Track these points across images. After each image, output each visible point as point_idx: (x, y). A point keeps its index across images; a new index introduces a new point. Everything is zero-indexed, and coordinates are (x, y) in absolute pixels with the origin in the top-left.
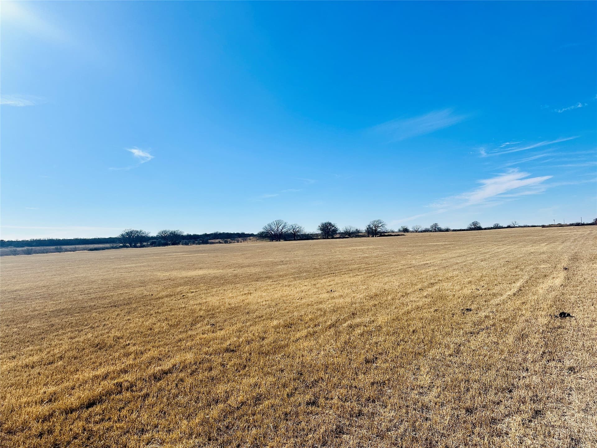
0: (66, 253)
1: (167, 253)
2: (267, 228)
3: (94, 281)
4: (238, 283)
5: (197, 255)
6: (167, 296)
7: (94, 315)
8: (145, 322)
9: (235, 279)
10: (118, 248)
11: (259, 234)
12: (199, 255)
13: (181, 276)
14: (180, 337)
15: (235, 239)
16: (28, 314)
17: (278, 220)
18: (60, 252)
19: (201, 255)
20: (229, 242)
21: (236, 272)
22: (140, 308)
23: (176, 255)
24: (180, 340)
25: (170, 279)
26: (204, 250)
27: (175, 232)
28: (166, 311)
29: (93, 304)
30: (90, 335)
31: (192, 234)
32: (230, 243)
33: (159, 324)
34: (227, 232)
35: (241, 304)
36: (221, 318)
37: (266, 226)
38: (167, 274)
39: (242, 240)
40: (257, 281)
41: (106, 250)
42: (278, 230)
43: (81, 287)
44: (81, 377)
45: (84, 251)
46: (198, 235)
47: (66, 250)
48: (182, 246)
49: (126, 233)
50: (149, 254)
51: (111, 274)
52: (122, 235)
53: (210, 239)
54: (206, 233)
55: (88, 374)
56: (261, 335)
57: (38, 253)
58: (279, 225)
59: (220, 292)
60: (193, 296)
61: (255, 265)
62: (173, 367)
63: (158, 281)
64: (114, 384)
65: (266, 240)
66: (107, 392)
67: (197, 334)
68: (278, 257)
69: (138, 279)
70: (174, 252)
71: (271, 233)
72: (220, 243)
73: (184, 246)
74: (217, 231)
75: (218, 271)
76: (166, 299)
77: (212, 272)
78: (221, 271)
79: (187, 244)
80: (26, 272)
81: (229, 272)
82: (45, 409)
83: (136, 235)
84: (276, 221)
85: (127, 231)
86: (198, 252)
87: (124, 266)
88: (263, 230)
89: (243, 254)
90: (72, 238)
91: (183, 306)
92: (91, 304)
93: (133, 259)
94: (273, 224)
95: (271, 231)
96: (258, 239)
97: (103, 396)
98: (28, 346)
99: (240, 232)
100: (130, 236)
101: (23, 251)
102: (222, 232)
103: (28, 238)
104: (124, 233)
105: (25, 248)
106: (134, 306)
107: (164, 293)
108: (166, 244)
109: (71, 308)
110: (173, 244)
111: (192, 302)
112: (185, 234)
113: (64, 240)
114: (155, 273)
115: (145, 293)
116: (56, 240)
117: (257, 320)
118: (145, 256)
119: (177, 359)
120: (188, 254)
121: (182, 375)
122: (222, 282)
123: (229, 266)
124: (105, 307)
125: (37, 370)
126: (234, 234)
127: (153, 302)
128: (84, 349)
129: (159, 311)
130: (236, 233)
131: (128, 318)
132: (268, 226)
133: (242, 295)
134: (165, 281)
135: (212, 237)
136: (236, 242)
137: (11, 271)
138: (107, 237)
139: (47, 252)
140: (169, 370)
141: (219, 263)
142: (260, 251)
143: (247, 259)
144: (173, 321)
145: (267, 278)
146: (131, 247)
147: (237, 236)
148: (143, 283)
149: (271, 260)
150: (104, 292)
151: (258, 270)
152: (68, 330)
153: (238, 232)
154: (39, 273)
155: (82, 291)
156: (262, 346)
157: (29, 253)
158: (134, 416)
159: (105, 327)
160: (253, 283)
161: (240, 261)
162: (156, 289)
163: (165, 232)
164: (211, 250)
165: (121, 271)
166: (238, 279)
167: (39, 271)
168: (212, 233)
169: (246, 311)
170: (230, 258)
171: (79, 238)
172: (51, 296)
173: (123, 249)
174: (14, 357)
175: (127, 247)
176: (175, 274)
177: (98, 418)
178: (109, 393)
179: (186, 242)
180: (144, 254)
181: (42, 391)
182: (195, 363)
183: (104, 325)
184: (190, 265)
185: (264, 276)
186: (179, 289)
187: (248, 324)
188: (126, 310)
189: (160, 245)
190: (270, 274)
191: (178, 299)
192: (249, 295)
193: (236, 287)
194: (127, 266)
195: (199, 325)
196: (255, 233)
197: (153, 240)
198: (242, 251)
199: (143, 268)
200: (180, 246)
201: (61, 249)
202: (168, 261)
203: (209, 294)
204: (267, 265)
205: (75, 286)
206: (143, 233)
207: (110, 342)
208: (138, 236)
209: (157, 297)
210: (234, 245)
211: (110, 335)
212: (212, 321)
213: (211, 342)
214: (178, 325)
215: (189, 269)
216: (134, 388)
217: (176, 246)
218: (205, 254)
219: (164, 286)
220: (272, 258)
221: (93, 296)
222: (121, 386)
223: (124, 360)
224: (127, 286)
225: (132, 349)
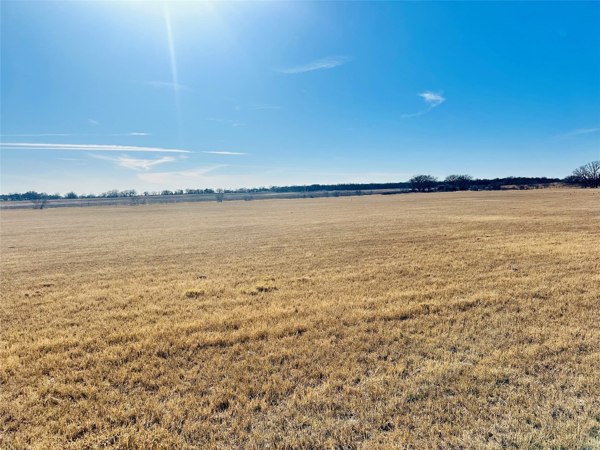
0: (364, 196)
1: (455, 198)
2: (578, 172)
3: (390, 220)
4: (541, 231)
5: (488, 201)
6: (461, 238)
7: (394, 247)
8: (442, 259)
9: (537, 227)
10: (408, 193)
11: (566, 179)
12: (490, 201)
13: (473, 221)
14: (480, 276)
15: (534, 185)
16: (343, 242)
17: (596, 161)
18: (359, 195)
19: (493, 200)
20: (525, 188)
21: (537, 220)
22: (435, 246)
23: (465, 200)
24: (480, 279)
25: (462, 223)
26: (496, 196)
27: (463, 177)
28: (462, 251)
29: (392, 238)
30: (393, 263)
31: (482, 179)
32: (527, 189)
33: (456, 261)
34: (523, 177)
35: (549, 253)
36: (524, 265)
37: (577, 169)
38: (458, 218)
39: (543, 186)
40: (568, 231)
41: (397, 195)
42: (594, 175)
43: (380, 224)
44: (392, 294)
45: (378, 195)
46: (489, 180)
47: (365, 194)
48: (471, 191)
49: (415, 178)
50: (437, 198)
51: (404, 215)
52: (412, 180)
53: (503, 185)
54: (497, 178)
55: (397, 293)
56: (579, 287)
57: (343, 196)
58: (597, 168)
59: (520, 239)
60: (489, 240)
61: (562, 214)
62: (477, 301)
63: (450, 223)
64: (422, 306)
65: (576, 186)
66: (416, 311)
67: (499, 276)
68: (594, 206)
69: (429, 221)
70: (463, 198)
71: (585, 177)
72: (515, 189)
73: (473, 192)
74: (511, 176)
75: (515, 218)
76: (460, 241)
77: (508, 219)
78: (519, 218)
79: (476, 189)
80: (337, 210)
81: (529, 219)
82: (368, 313)
83: (425, 180)
84: (592, 163)
85: (416, 176)
86: (490, 197)
87: (415, 208)
88: (573, 175)
89: (544, 202)
90: (369, 184)
91: (480, 248)
92: (391, 238)
93: (422, 202)
94: (588, 166)
95: (584, 175)
96: (564, 185)
97: (413, 313)
98: (347, 265)
99: (540, 176)
100: (419, 181)
101: (332, 193)
102: (517, 177)
103: (336, 183)
104: (413, 178)
105: (334, 191)
106: (430, 243)
107: (457, 235)
108: (454, 189)
109: (375, 240)
110: (461, 189)
111: (489, 245)
112: (474, 179)
113: (362, 185)
114: (446, 216)
115: (438, 233)
116: (357, 185)
117: (570, 272)
118: (433, 200)
119: (480, 295)
120: (478, 200)
121: (486, 310)
122: (521, 229)
123: (529, 214)
124: (403, 242)
125: (357, 283)
126: (533, 179)
127: (447, 241)
128: (390, 273)
129: (455, 250)
130: (535, 178)
131: (426, 253)
132: (581, 169)
133: (549, 244)
134: (457, 224)
135: (505, 182)
136: (534, 188)
137: (326, 209)
138: (398, 182)
139: (349, 195)
140: (473, 303)
141: (516, 210)
142: (568, 198)
143: (551, 207)
144: (471, 260)
145: (581, 228)
146: (419, 191)
147: (537, 182)
148: (435, 224)
149: (585, 209)
150: (400, 229)
151: (567, 219)
152: (375, 257)
153: (538, 177)
154: (346, 211)
155: (381, 228)
156: (580, 299)
157: (336, 195)
158: (444, 335)
159: (406, 258)
160: (562, 233)
161: (542, 209)
162: (448, 230)
163: (453, 177)
164: (505, 197)
165: (413, 213)
166: (541, 228)
167: (346, 210)
168: (505, 178)
169: (556, 261)
170: (529, 206)
171: (374, 183)
172: (358, 230)
173: (412, 193)
174: (339, 272)
175: (416, 192)
176: (465, 218)
177: (412, 329)
178: (418, 312)
179: (475, 187)
180: (432, 199)
181: (363, 300)
182: (500, 302)
183: (405, 256)
184: (482, 210)
185: (577, 226)
186: (473, 232)
187: (560, 274)
188: (422, 246)
189: (447, 190)
190: (584, 225)
191: (473, 241)
192: (558, 245)
193: (539, 235)
194: (417, 208)
195: (500, 268)
196: (562, 177)
197: (441, 185)
198: (543, 198)
199: (432, 211)
200: (469, 191)
201: (360, 192)
202: (457, 205)
203: (507, 240)
204: (580, 214)
205: (375, 223)
206: (431, 178)
207: (412, 270)
208: (426, 181)
209: (451, 237)
210: (533, 191)
211: (411, 265)
212: (514, 266)
213: (516, 286)
214: (476, 265)
215: (481, 215)
216: (440, 312)
217: (464, 191)
218: (498, 200)
219: (456, 228)
220: (586, 208)
221: (391, 232)
222: (428, 309)
223: (428, 287)
224: (420, 226)
225: (434, 280)
